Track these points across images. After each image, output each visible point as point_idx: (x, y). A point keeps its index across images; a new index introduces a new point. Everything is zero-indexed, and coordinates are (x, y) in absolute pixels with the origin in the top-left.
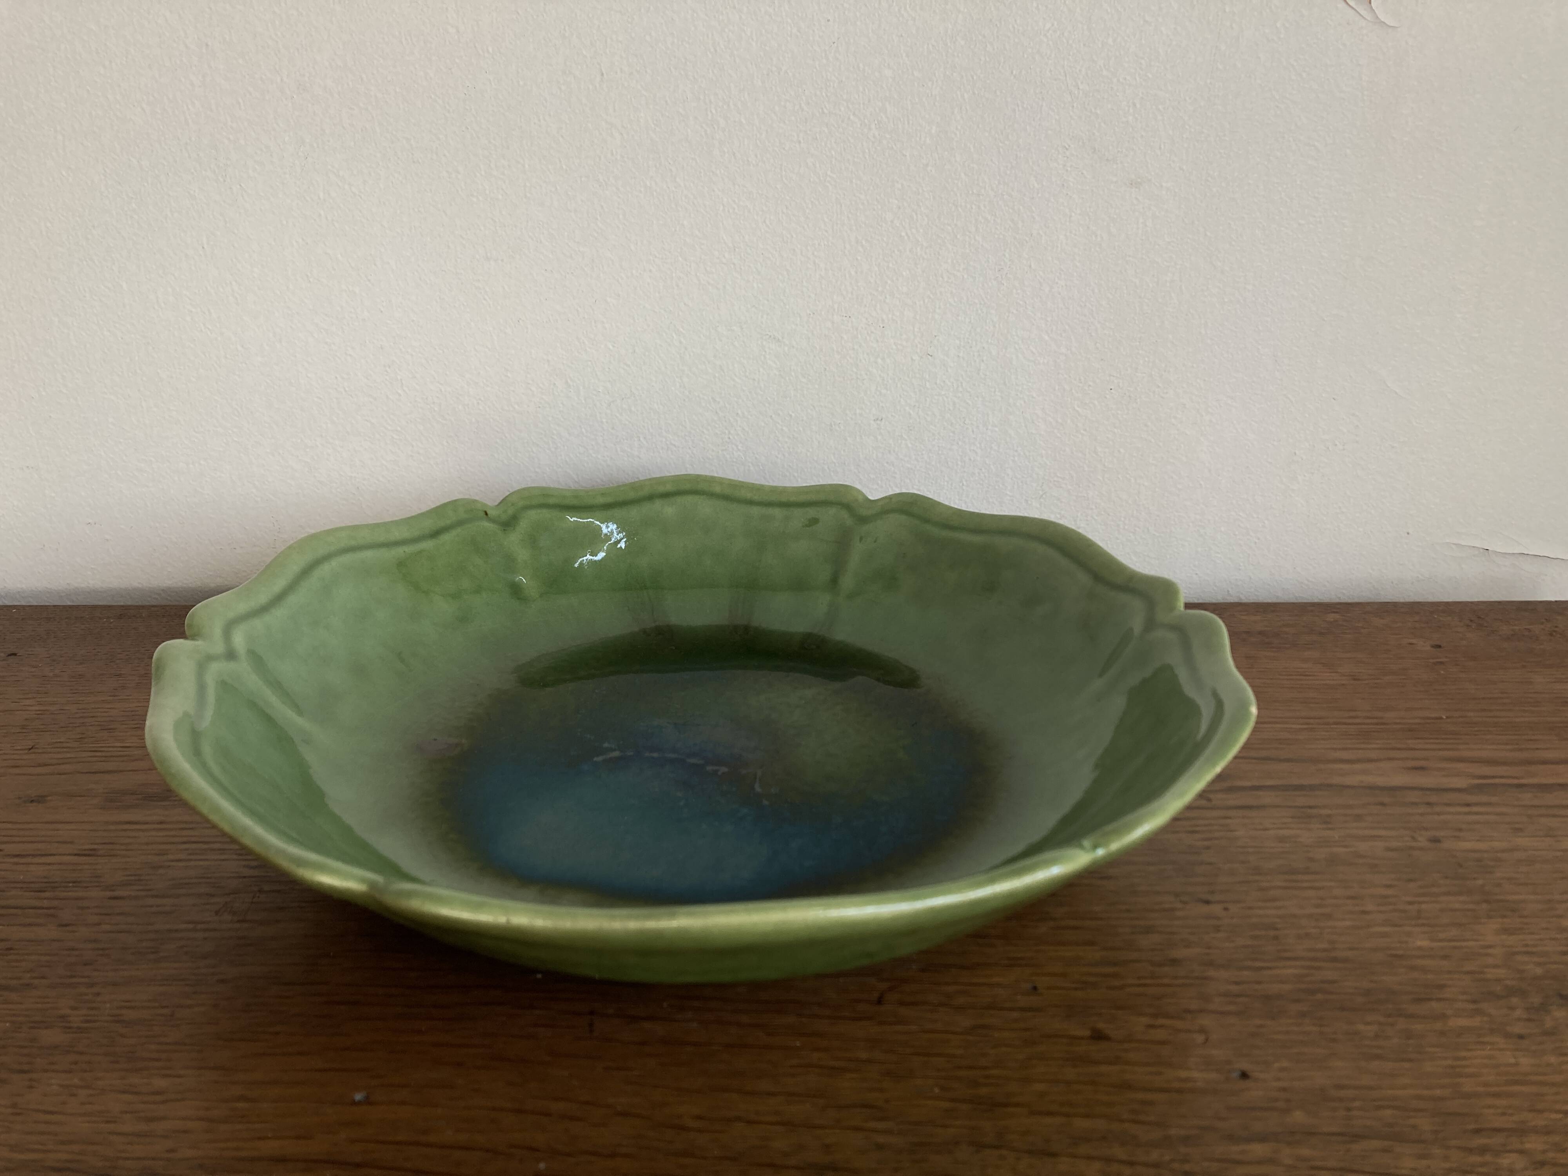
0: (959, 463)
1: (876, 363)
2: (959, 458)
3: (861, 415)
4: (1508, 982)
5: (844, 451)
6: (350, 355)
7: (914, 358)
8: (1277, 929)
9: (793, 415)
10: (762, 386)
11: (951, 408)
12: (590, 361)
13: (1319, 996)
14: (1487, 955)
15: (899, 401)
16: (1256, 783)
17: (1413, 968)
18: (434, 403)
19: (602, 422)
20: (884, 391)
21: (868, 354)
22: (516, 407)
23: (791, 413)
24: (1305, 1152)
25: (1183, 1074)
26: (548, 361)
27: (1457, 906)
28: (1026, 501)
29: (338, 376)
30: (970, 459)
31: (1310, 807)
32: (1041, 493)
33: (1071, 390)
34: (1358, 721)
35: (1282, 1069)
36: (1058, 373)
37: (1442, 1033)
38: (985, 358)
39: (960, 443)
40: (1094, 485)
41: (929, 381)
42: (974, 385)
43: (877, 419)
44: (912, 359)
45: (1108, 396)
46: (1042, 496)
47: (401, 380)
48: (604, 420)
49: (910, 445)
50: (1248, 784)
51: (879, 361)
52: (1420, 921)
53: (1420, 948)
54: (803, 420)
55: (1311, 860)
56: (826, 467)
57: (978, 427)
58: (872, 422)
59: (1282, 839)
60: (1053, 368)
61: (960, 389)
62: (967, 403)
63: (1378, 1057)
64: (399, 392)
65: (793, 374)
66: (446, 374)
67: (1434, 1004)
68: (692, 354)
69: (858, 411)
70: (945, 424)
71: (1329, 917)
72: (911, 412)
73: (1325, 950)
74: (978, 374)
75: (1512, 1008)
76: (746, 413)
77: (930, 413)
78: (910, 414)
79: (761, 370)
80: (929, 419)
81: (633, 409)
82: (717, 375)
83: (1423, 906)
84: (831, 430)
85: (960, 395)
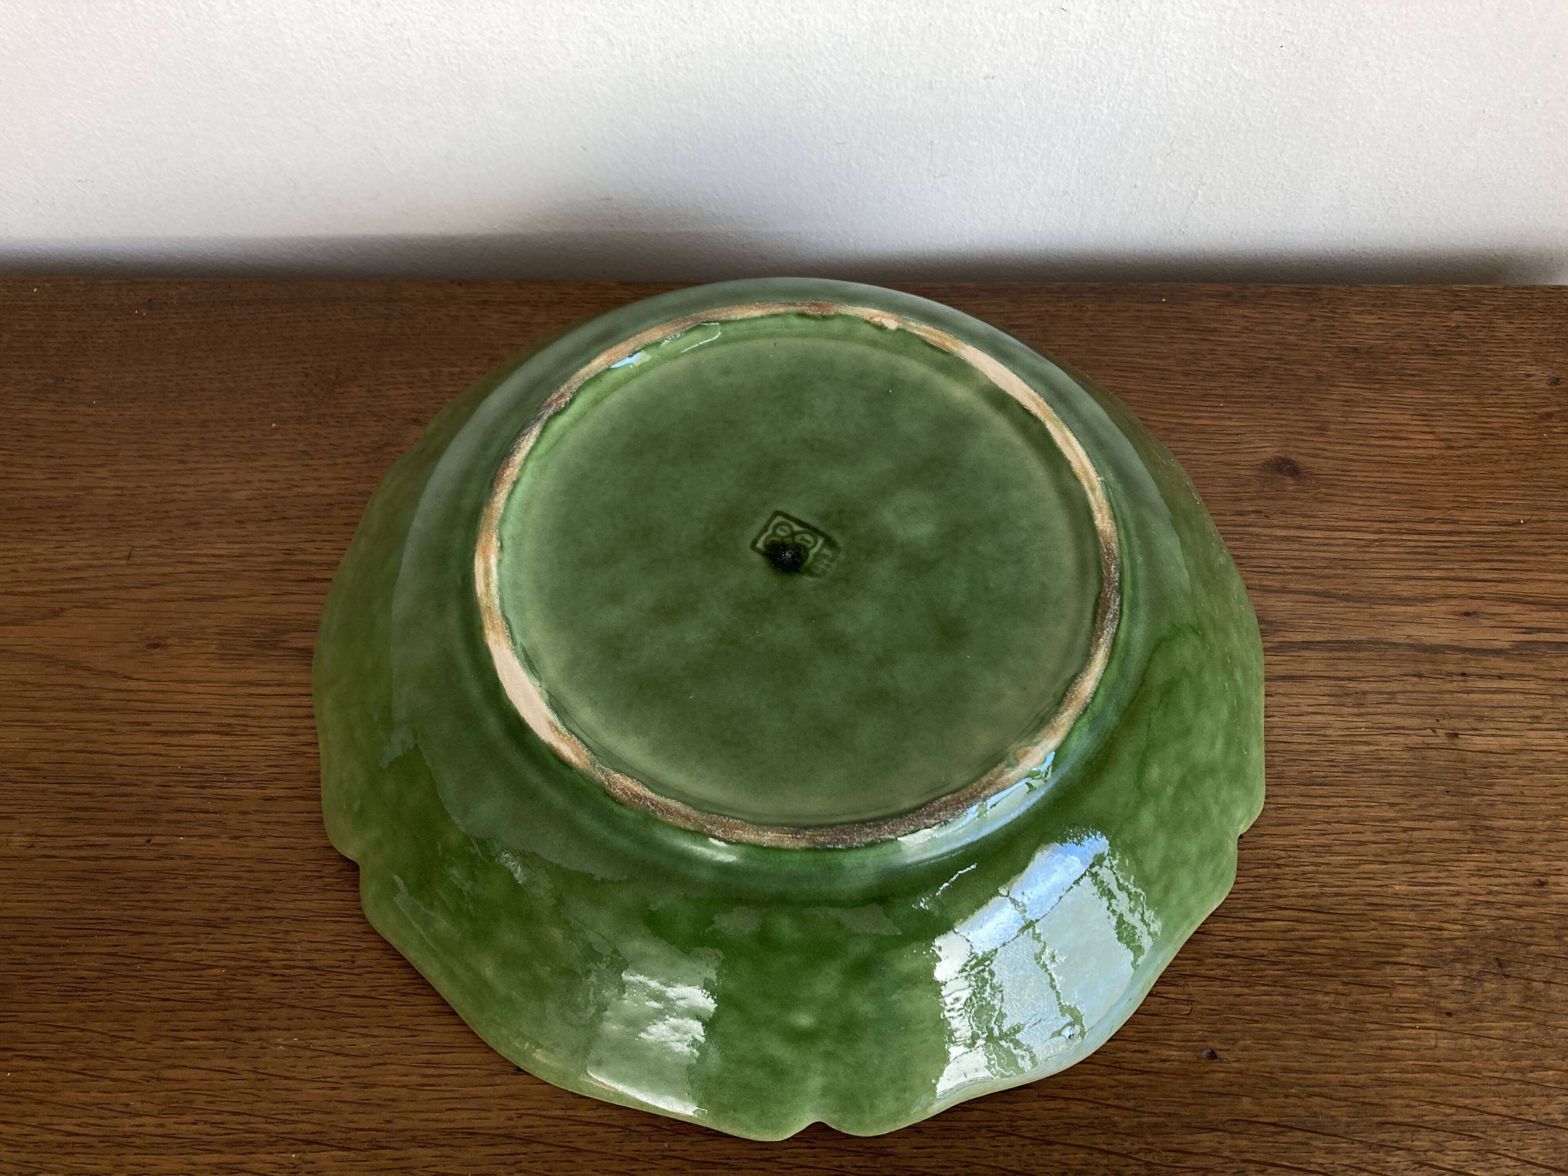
0: (1080, 121)
1: (995, 17)
2: (1080, 116)
3: (968, 72)
4: (1458, 943)
5: (944, 109)
6: (341, 13)
7: (1043, 12)
8: (1278, 866)
9: (886, 72)
10: (850, 42)
11: (1080, 66)
12: (637, 17)
13: (1296, 958)
14: (1453, 905)
15: (1018, 58)
16: (1307, 638)
17: (1383, 922)
18: (451, 63)
19: (654, 81)
20: (1000, 48)
21: (986, 8)
22: (550, 66)
23: (883, 70)
24: (1243, 1143)
25: (1165, 1053)
26: (585, 18)
27: (1447, 835)
28: (1150, 159)
29: (331, 36)
30: (1093, 118)
31: (1351, 679)
32: (1169, 151)
33: (1232, 47)
34: (1432, 527)
35: (1245, 1049)
36: (1221, 30)
37: (1386, 1007)
38: (1132, 14)
39: (1084, 102)
40: (1233, 143)
41: (1057, 38)
42: (1113, 42)
43: (988, 77)
44: (1041, 14)
45: (1275, 54)
46: (1168, 154)
47: (408, 40)
48: (656, 79)
49: (1024, 104)
50: (1299, 638)
51: (1000, 16)
52: (1408, 857)
53: (1396, 895)
54: (897, 78)
55: (1332, 763)
56: (920, 125)
57: (1109, 85)
58: (981, 80)
59: (1311, 730)
60: (1215, 24)
61: (1095, 46)
62: (1100, 61)
63: (1325, 1035)
64: (408, 51)
65: (890, 29)
66: (462, 34)
67: (1388, 969)
68: (764, 8)
69: (965, 70)
70: (1070, 82)
71: (1327, 849)
72: (1031, 69)
73: (1314, 896)
74: (1121, 30)
75: (1452, 976)
76: (828, 71)
77: (1053, 71)
78: (1029, 72)
79: (850, 25)
80: (1051, 77)
81: (690, 66)
82: (794, 31)
83: (1416, 834)
84: (930, 88)
85: (1094, 53)
